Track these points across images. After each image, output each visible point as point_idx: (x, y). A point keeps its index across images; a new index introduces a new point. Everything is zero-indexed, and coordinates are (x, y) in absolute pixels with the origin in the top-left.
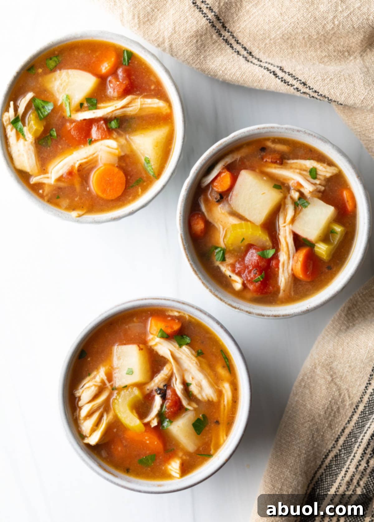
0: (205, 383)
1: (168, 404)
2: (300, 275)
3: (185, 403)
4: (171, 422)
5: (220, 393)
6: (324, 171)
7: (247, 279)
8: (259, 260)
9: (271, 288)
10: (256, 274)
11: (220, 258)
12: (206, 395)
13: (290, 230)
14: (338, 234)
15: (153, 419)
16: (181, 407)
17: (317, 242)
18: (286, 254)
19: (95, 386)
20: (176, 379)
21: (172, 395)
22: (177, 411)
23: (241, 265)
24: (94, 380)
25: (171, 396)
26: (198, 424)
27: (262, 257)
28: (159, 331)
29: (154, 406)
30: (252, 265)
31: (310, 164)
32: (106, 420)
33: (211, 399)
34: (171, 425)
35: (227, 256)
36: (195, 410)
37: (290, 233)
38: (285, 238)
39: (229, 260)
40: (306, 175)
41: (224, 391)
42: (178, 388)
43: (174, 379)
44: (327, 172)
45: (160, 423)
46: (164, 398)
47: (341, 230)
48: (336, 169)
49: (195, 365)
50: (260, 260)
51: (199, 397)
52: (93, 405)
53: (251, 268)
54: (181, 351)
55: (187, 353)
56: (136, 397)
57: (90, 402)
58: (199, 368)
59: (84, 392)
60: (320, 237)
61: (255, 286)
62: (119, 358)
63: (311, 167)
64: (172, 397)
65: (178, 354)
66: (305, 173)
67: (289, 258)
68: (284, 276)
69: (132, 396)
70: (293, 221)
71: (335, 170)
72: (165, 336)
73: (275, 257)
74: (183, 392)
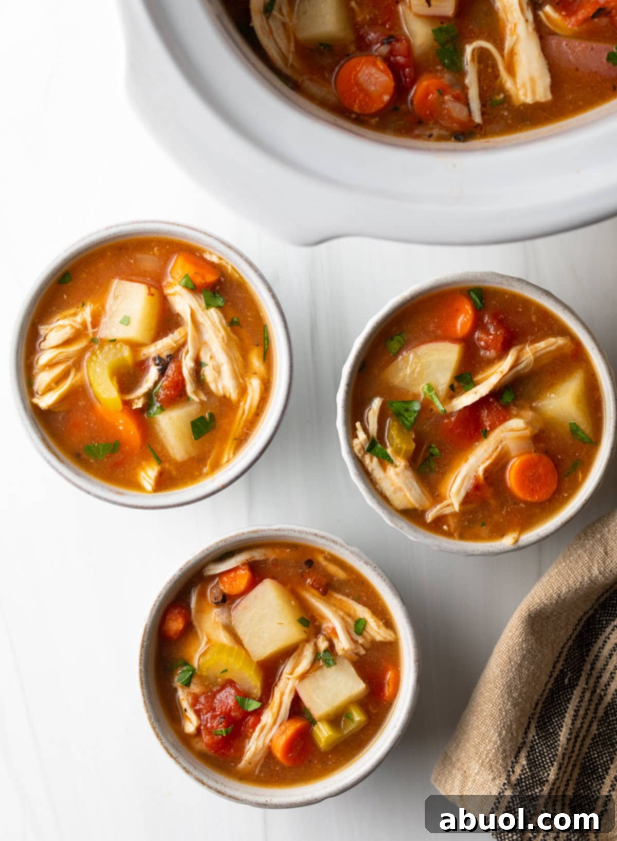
0: (226, 369)
1: (164, 382)
2: (278, 753)
3: (190, 388)
4: (162, 409)
5: (243, 391)
6: (376, 631)
7: (206, 725)
8: (233, 708)
9: (232, 751)
10: (221, 723)
11: (184, 680)
12: (224, 388)
13: (293, 687)
14: (353, 723)
15: (139, 398)
16: (183, 393)
17: (321, 720)
18: (273, 716)
19: (72, 327)
20: (187, 352)
21: (175, 372)
22: (176, 396)
23: (207, 702)
24: (72, 318)
25: (172, 372)
26: (199, 424)
27: (239, 705)
28: (184, 275)
29: (145, 380)
30: (222, 710)
31: (362, 612)
32: (73, 379)
33: (228, 395)
34: (160, 413)
35: (194, 680)
36: (202, 403)
37: (291, 690)
38: (282, 694)
39: (195, 688)
40: (349, 624)
41: (250, 391)
42: (186, 365)
43: (184, 350)
44: (378, 633)
45: (148, 406)
46: (162, 372)
47: (360, 721)
48: (393, 635)
49: (220, 339)
50: (235, 707)
51: (213, 386)
52: (60, 353)
53: (218, 713)
54: (206, 315)
55: (213, 318)
56: (124, 359)
57: (57, 347)
58: (224, 346)
59: (54, 330)
60: (329, 715)
61: (213, 738)
62: (116, 298)
63: (362, 616)
64: (173, 374)
65: (201, 317)
66: (349, 620)
67: (274, 723)
68: (257, 744)
69: (119, 356)
70: (303, 677)
71: (391, 636)
72: (191, 285)
73: (258, 713)
74: (191, 372)
